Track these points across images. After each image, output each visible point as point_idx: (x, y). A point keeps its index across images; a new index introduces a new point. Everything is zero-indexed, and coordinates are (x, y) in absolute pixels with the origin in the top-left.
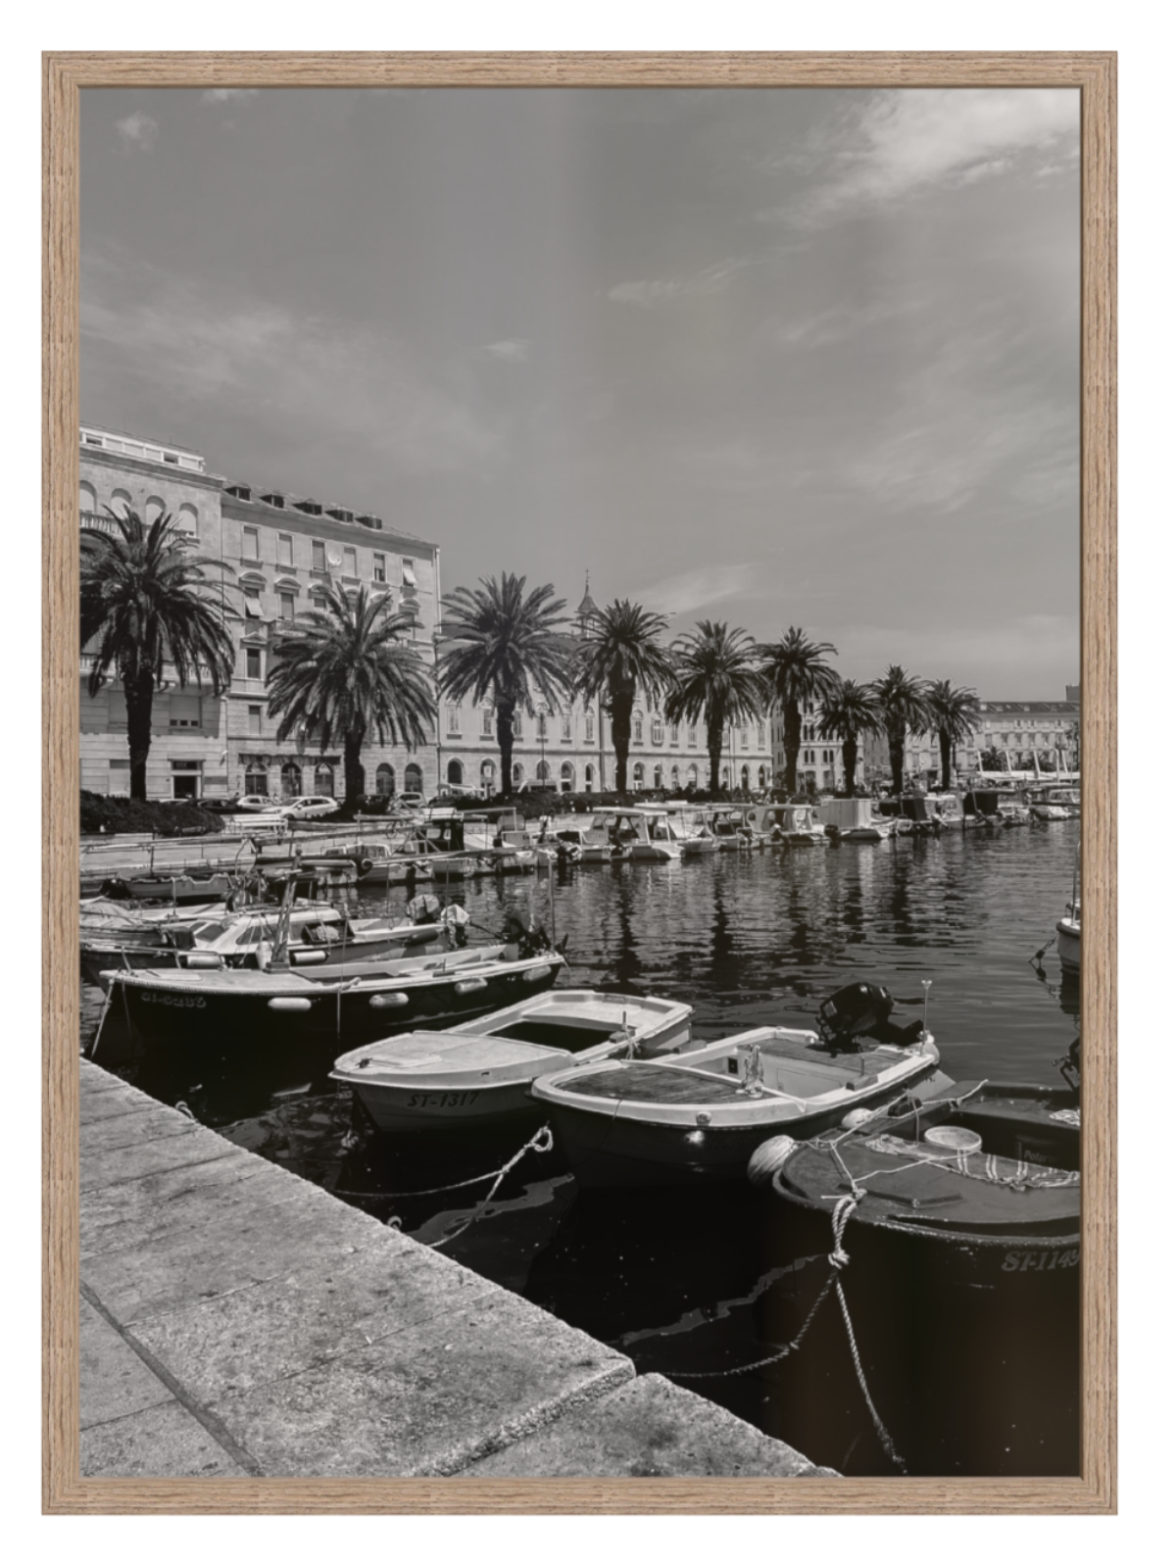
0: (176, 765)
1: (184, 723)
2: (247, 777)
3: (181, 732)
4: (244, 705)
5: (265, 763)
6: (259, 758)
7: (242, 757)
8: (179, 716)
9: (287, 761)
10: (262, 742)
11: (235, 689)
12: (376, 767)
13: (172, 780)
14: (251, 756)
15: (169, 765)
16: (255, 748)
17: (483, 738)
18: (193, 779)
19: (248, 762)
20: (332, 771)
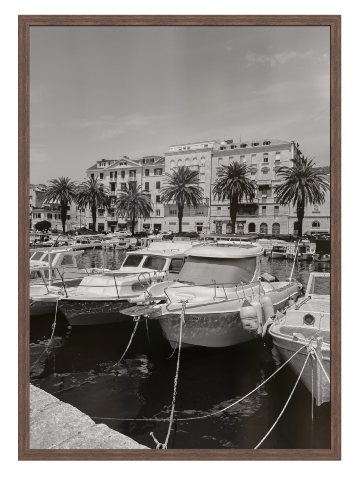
0: (198, 224)
1: (200, 213)
2: (216, 227)
3: (198, 216)
4: (216, 208)
5: (221, 223)
6: (220, 222)
7: (215, 222)
8: (199, 212)
9: (228, 222)
10: (220, 218)
11: (212, 203)
12: (260, 224)
13: (196, 228)
14: (217, 221)
15: (195, 224)
16: (219, 219)
17: (313, 212)
18: (202, 227)
19: (217, 223)
20: (243, 225)
